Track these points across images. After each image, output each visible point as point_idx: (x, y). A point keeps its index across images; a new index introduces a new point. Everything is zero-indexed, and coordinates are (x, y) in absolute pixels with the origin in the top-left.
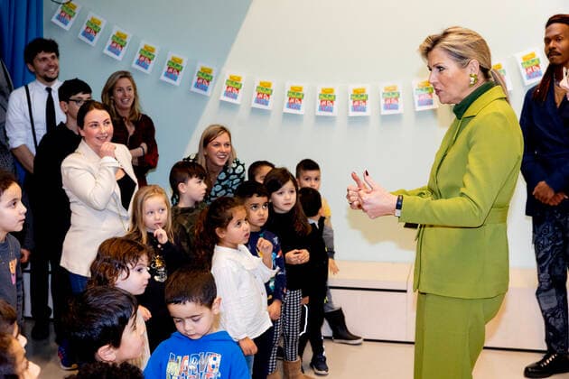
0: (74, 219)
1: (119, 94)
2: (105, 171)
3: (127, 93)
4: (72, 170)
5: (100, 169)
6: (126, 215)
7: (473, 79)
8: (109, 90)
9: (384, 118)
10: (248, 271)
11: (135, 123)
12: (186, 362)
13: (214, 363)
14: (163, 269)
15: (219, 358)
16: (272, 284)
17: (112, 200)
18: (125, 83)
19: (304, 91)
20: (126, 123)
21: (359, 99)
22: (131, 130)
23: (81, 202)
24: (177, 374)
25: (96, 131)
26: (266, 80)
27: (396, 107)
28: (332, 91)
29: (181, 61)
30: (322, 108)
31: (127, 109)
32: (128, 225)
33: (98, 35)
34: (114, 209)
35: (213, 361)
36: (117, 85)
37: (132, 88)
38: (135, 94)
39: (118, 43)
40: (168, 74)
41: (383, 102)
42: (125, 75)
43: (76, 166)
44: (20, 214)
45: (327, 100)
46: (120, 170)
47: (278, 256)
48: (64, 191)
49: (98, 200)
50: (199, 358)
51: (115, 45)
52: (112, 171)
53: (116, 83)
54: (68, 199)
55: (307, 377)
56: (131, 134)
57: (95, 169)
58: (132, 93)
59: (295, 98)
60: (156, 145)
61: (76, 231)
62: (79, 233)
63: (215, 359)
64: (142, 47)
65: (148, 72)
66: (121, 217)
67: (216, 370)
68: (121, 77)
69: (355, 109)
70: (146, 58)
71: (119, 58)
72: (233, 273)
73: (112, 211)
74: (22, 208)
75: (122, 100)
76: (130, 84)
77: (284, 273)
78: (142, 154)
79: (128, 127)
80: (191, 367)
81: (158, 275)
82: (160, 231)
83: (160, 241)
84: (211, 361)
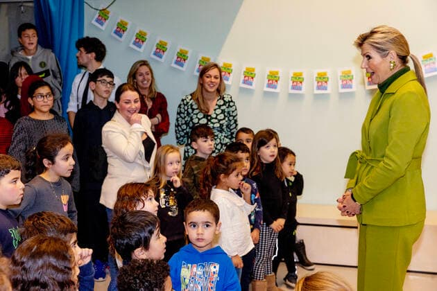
0: (110, 169)
1: (140, 78)
2: (135, 135)
3: (146, 77)
4: (110, 133)
5: (130, 133)
6: (148, 166)
7: (392, 65)
8: (133, 75)
9: (342, 95)
10: (238, 207)
11: (153, 99)
12: (195, 269)
13: (215, 270)
14: (175, 207)
15: (218, 267)
16: (253, 218)
17: (139, 156)
18: (144, 69)
19: (280, 75)
20: (146, 99)
21: (322, 80)
22: (150, 104)
23: (116, 156)
24: (188, 277)
25: (128, 106)
26: (250, 67)
27: (350, 87)
28: (301, 74)
29: (187, 52)
30: (293, 88)
31: (146, 88)
32: (150, 173)
33: (126, 33)
34: (139, 162)
35: (214, 268)
36: (138, 71)
37: (150, 73)
38: (152, 77)
39: (140, 39)
40: (177, 62)
41: (340, 83)
42: (144, 63)
43: (114, 130)
44: (70, 165)
45: (297, 81)
46: (144, 134)
47: (256, 197)
48: (102, 148)
49: (130, 155)
50: (204, 266)
51: (138, 40)
52: (139, 134)
53: (137, 70)
54: (106, 154)
55: (280, 290)
56: (149, 107)
57: (127, 133)
58: (149, 77)
59: (273, 80)
60: (168, 116)
61: (112, 178)
62: (114, 180)
63: (215, 267)
64: (158, 42)
65: (162, 60)
66: (145, 168)
67: (216, 276)
68: (141, 65)
69: (319, 88)
70: (161, 49)
71: (141, 50)
72: (227, 208)
73: (138, 163)
74: (71, 161)
75: (142, 82)
76: (148, 70)
77: (261, 209)
78: (157, 123)
79: (148, 103)
80: (198, 273)
81: (171, 211)
82: (175, 178)
83: (175, 185)
84: (212, 269)
